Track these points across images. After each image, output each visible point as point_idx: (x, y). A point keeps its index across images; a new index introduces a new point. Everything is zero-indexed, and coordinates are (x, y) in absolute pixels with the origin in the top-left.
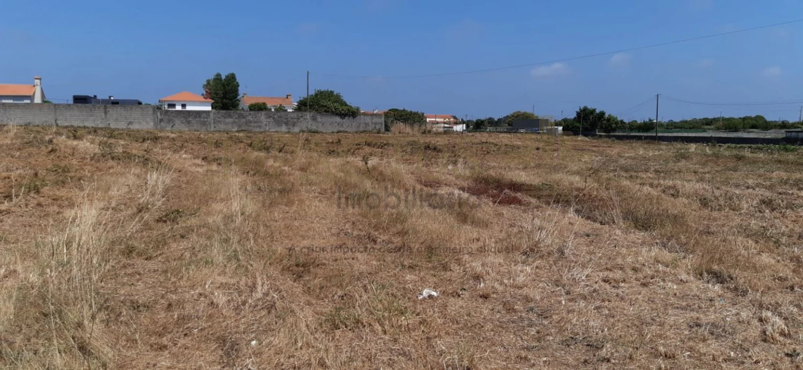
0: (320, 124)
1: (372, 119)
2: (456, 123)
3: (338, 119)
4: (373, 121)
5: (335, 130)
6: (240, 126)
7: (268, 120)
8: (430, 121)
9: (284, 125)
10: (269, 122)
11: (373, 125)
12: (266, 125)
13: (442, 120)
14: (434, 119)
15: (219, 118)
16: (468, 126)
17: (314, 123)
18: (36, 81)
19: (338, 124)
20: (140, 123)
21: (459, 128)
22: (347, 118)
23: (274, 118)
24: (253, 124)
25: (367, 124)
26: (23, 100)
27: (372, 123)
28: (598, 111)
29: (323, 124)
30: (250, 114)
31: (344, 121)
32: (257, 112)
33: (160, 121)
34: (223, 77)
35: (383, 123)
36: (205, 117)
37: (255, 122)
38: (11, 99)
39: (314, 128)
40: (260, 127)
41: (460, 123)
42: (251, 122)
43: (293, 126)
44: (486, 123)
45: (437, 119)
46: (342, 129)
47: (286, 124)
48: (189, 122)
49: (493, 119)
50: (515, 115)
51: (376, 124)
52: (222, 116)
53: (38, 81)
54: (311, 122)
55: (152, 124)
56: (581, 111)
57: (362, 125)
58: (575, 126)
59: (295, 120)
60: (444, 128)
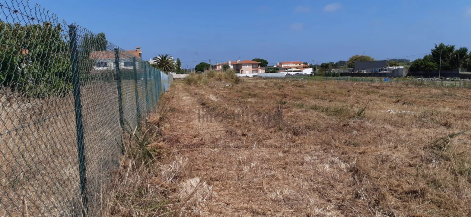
2: (305, 68)
8: (284, 67)
13: (294, 65)
14: (286, 65)
16: (314, 69)
21: (308, 71)
28: (457, 48)
41: (308, 67)
44: (330, 66)
45: (288, 65)
49: (333, 63)
50: (354, 58)
56: (437, 49)
58: (428, 66)
60: (294, 71)
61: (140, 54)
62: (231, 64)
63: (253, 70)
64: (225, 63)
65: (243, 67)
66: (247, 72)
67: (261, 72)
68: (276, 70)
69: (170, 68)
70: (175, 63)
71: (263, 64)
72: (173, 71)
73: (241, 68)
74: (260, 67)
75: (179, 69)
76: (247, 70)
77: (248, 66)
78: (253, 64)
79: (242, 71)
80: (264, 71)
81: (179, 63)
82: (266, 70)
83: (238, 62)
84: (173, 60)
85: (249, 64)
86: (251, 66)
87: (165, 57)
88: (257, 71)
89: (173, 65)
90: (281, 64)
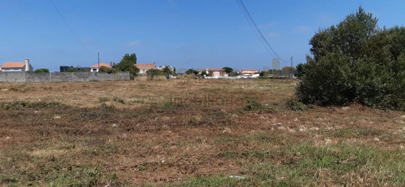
0: (99, 77)
1: (123, 74)
2: (256, 73)
3: (107, 75)
4: (124, 75)
5: (106, 80)
6: (63, 79)
7: (75, 76)
8: (243, 73)
9: (82, 78)
10: (76, 77)
11: (124, 77)
12: (74, 79)
13: (250, 72)
14: (245, 72)
15: (54, 76)
17: (96, 77)
18: (26, 60)
19: (107, 77)
20: (20, 79)
21: (256, 76)
22: (111, 74)
23: (77, 75)
24: (68, 78)
25: (121, 77)
26: (18, 69)
27: (124, 76)
29: (100, 77)
30: (67, 74)
31: (110, 75)
32: (70, 72)
33: (29, 78)
34: (130, 55)
35: (129, 76)
36: (47, 76)
37: (69, 77)
38: (13, 69)
39: (96, 79)
40: (72, 79)
41: (258, 73)
42: (67, 77)
43: (87, 78)
45: (247, 72)
46: (109, 79)
47: (83, 78)
48: (41, 78)
51: (125, 76)
52: (55, 75)
53: (27, 60)
54: (94, 76)
55: (25, 79)
57: (119, 77)
59: (87, 76)
60: (247, 76)
61: (155, 66)
62: (208, 71)
63: (220, 75)
64: (203, 70)
65: (214, 72)
66: (217, 75)
67: (226, 76)
68: (237, 75)
69: (170, 73)
70: (172, 70)
71: (228, 70)
72: (172, 75)
73: (213, 73)
74: (225, 73)
75: (175, 73)
76: (216, 74)
77: (217, 72)
78: (220, 71)
79: (213, 75)
80: (228, 75)
81: (175, 70)
82: (229, 75)
83: (211, 70)
84: (172, 69)
85: (218, 71)
86: (219, 72)
87: (167, 67)
88: (223, 75)
89: (172, 71)
90: (242, 71)
